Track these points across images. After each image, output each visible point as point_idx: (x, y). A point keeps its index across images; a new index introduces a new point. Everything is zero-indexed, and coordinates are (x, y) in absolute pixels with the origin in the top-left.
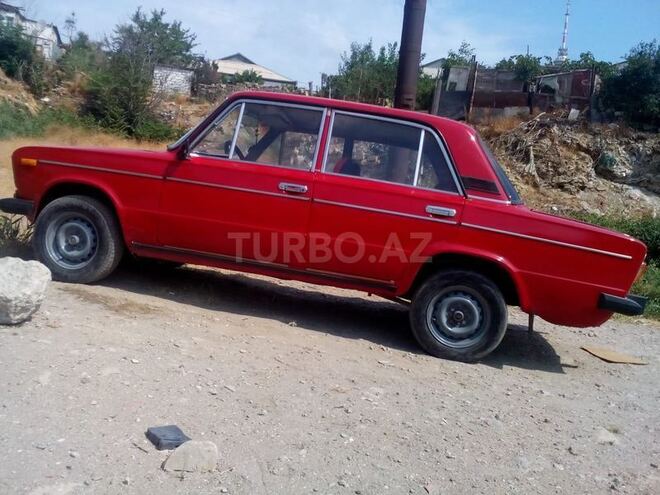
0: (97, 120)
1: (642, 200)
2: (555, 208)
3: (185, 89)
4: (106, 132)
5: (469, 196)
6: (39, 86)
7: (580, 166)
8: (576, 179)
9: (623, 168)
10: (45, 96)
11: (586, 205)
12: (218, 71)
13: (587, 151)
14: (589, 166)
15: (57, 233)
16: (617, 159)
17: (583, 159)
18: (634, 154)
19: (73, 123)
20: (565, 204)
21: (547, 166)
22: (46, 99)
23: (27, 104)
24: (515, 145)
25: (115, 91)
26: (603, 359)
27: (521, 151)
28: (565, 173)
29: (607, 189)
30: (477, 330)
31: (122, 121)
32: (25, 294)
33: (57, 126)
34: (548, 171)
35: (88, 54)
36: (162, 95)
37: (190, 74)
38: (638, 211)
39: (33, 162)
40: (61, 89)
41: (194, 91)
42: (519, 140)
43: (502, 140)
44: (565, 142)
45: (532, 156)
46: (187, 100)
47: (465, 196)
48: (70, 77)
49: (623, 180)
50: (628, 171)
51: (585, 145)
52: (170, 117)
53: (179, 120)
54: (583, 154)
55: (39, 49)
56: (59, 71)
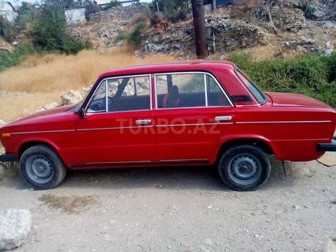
0: (43, 47)
1: (333, 27)
2: (288, 44)
3: (83, 19)
4: (49, 53)
5: (237, 106)
6: (10, 37)
7: (297, 17)
8: (296, 24)
9: (320, 12)
10: (14, 41)
11: (303, 38)
12: (98, 4)
13: (299, 7)
14: (301, 15)
15: (31, 165)
16: (316, 8)
17: (297, 12)
18: (325, 3)
19: (32, 53)
20: (292, 40)
21: (279, 20)
22: (15, 43)
23: (6, 48)
24: (260, 13)
25: (48, 30)
26: (325, 165)
27: (264, 15)
28: (289, 22)
29: (313, 26)
30: (255, 173)
31: (56, 45)
32: (19, 234)
33: (24, 56)
34: (280, 23)
35: (30, 12)
36: (72, 25)
37: (83, 10)
38: (332, 34)
39: (8, 135)
40: (21, 35)
41: (87, 18)
42: (262, 10)
43: (253, 11)
44: (287, 5)
45: (270, 17)
46: (86, 24)
47: (235, 106)
48: (24, 28)
49: (321, 19)
50: (323, 14)
51: (297, 5)
52: (79, 36)
53: (84, 36)
54: (297, 9)
55: (4, 17)
56: (18, 26)
